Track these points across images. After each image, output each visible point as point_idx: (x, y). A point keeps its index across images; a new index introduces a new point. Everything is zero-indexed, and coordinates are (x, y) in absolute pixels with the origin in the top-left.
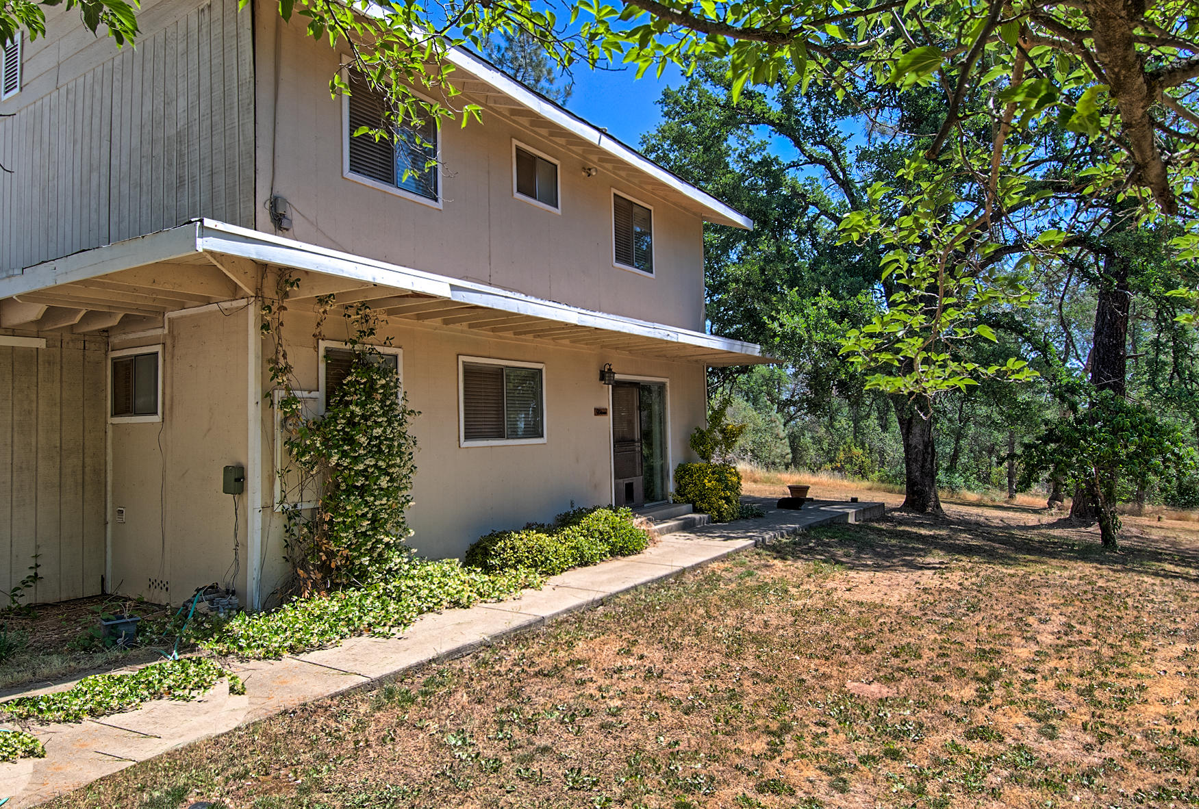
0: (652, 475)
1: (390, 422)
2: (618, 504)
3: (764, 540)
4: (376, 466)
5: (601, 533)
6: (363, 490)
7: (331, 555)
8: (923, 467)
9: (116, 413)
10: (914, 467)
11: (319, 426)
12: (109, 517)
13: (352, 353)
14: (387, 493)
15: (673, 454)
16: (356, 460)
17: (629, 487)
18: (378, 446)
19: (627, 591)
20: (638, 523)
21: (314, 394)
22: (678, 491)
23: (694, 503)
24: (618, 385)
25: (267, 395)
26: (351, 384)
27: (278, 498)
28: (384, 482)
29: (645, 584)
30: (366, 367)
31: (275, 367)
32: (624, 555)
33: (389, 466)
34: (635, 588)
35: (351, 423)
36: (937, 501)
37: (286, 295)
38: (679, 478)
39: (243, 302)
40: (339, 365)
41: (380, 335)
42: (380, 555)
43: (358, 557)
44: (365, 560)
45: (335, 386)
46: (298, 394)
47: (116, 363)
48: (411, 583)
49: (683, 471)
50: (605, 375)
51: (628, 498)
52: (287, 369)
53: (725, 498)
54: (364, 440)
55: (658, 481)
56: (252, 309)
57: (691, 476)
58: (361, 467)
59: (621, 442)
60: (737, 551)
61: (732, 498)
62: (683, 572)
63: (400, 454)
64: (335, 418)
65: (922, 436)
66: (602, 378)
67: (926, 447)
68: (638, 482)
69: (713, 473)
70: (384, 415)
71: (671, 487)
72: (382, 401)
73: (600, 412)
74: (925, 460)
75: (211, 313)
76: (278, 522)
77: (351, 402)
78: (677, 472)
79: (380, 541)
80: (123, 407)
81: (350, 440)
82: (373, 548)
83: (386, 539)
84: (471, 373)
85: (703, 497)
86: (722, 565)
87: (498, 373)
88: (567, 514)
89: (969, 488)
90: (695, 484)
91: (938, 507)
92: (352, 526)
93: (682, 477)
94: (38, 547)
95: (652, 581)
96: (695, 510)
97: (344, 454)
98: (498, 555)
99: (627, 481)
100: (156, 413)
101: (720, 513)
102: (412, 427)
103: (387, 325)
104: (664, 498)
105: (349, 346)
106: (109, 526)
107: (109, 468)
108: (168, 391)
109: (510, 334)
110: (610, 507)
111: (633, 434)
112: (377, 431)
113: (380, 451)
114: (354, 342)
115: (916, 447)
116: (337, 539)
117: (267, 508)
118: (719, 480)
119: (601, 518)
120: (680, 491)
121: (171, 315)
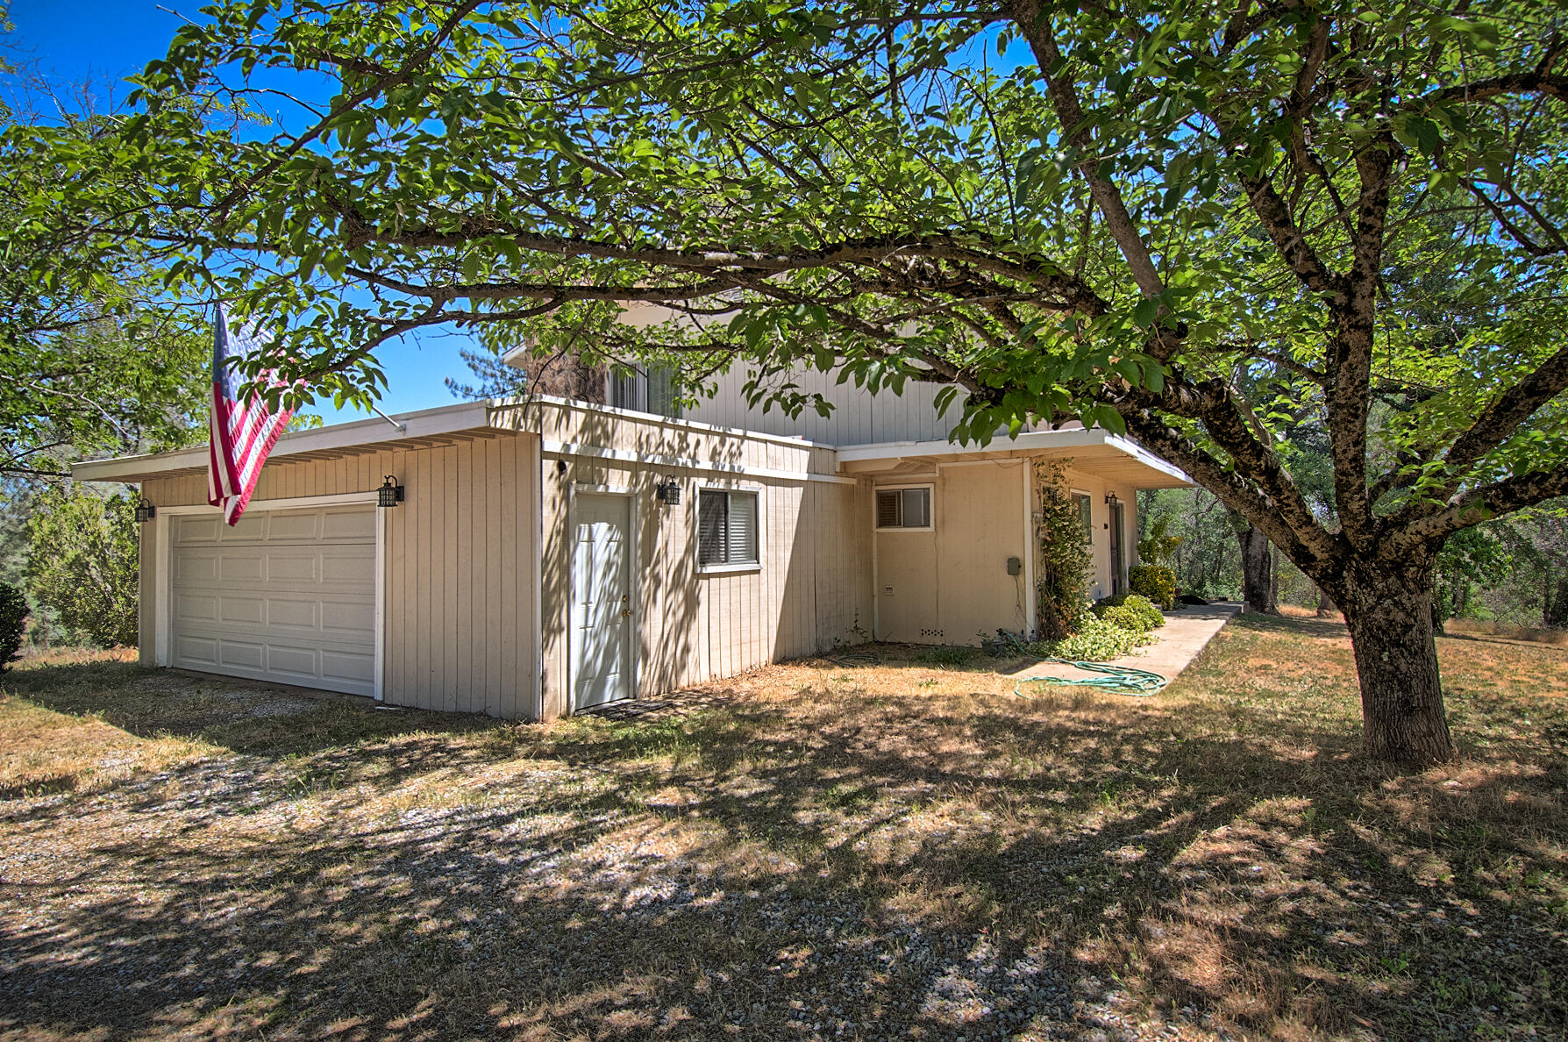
8: (1261, 574)
9: (881, 524)
10: (1253, 573)
12: (876, 592)
17: (1115, 582)
21: (1040, 515)
22: (1131, 588)
36: (1273, 602)
39: (1016, 461)
47: (881, 494)
50: (1108, 499)
56: (1027, 465)
57: (1145, 575)
65: (1261, 547)
66: (1106, 501)
67: (1264, 558)
73: (1106, 526)
74: (1263, 567)
75: (986, 465)
76: (1036, 593)
80: (890, 521)
85: (1153, 592)
93: (1136, 577)
94: (857, 609)
99: (1114, 578)
100: (928, 526)
106: (876, 599)
107: (875, 561)
108: (939, 513)
115: (1255, 557)
120: (1133, 587)
121: (942, 465)
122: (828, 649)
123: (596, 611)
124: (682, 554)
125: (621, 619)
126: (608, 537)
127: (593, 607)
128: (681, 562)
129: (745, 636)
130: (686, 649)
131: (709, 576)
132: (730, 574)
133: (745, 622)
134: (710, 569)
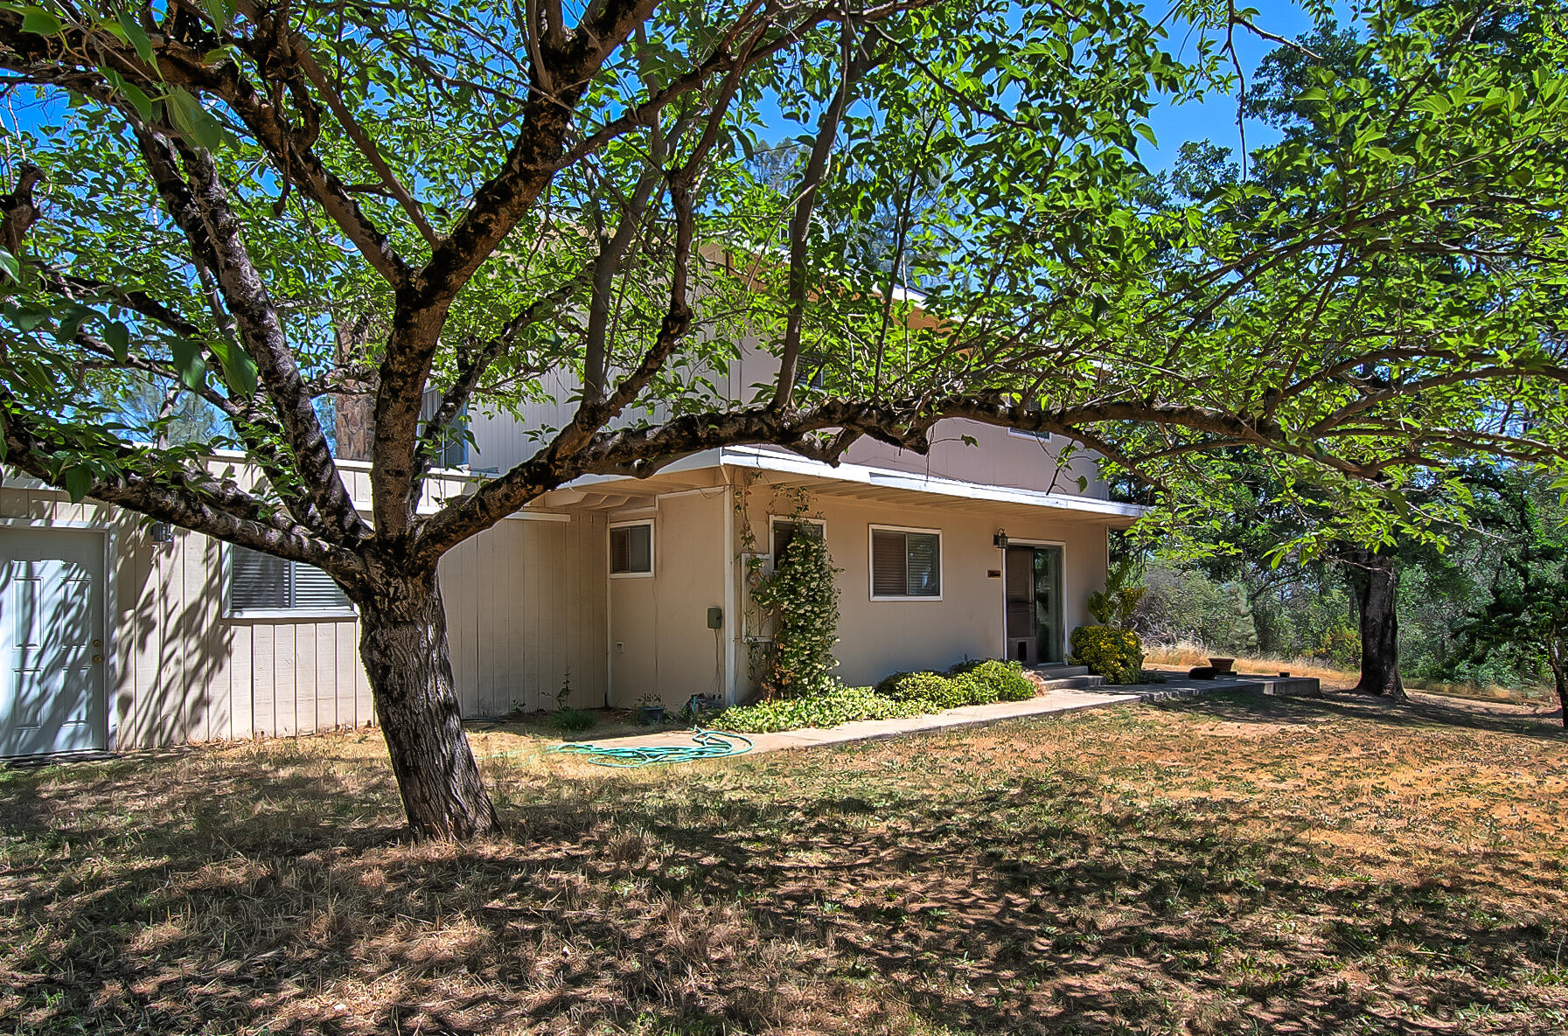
0: (1047, 638)
1: (821, 578)
2: (1010, 658)
3: (1152, 697)
4: (812, 611)
5: (991, 680)
6: (803, 629)
7: (783, 675)
8: (1381, 643)
9: (614, 570)
10: (1371, 642)
11: (774, 580)
12: (609, 649)
13: (793, 525)
14: (819, 632)
15: (1070, 616)
16: (799, 606)
17: (1022, 646)
18: (813, 596)
19: (1009, 719)
20: (1027, 675)
21: (766, 556)
22: (1074, 654)
23: (1089, 665)
24: (1012, 549)
25: (737, 557)
26: (794, 548)
27: (744, 634)
28: (818, 624)
29: (1026, 716)
30: (803, 536)
31: (744, 536)
32: (1011, 700)
33: (821, 612)
34: (1017, 717)
35: (793, 578)
36: (1397, 681)
37: (750, 483)
38: (1074, 641)
39: (720, 489)
40: (785, 534)
41: (812, 510)
42: (815, 678)
43: (800, 679)
44: (806, 681)
45: (781, 551)
46: (759, 556)
47: (614, 533)
48: (839, 700)
49: (1079, 634)
50: (998, 540)
51: (1020, 654)
52: (752, 538)
53: (1120, 661)
54: (804, 591)
55: (1053, 643)
56: (727, 494)
57: (1087, 639)
58: (802, 611)
59: (1015, 604)
60: (1121, 703)
61: (1129, 661)
62: (1063, 712)
63: (829, 602)
64: (783, 575)
66: (996, 542)
68: (1031, 643)
69: (1110, 636)
70: (818, 572)
71: (1067, 649)
72: (816, 562)
73: (993, 574)
75: (693, 496)
76: (745, 651)
77: (793, 563)
78: (1073, 634)
79: (816, 668)
80: (620, 565)
81: (793, 591)
82: (811, 672)
83: (820, 666)
84: (879, 538)
85: (1098, 660)
86: (1102, 711)
87: (901, 538)
88: (961, 665)
89: (1501, 683)
90: (1091, 647)
91: (1399, 689)
92: (797, 654)
93: (1078, 640)
94: (568, 668)
95: (1033, 715)
96: (1091, 672)
97: (791, 602)
98: (901, 689)
99: (1021, 640)
100: (649, 570)
101: (1116, 676)
102: (837, 582)
103: (817, 502)
104: (1060, 659)
105: (791, 519)
106: (609, 657)
107: (609, 612)
108: (658, 554)
109: (912, 505)
110: (1002, 661)
111: (1027, 593)
112: (814, 584)
113: (815, 600)
114: (794, 517)
115: (1373, 620)
116: (787, 664)
117: (738, 638)
118: (1115, 643)
119: (993, 668)
120: (1076, 653)
121: (661, 496)
122: (504, 712)
123: (40, 655)
124: (197, 596)
125: (88, 665)
126: (64, 574)
127: (33, 652)
128: (195, 607)
129: (326, 690)
130: (203, 702)
131: (251, 622)
132: (295, 621)
133: (326, 676)
134: (248, 614)
